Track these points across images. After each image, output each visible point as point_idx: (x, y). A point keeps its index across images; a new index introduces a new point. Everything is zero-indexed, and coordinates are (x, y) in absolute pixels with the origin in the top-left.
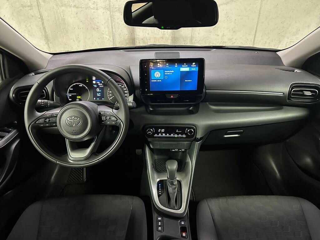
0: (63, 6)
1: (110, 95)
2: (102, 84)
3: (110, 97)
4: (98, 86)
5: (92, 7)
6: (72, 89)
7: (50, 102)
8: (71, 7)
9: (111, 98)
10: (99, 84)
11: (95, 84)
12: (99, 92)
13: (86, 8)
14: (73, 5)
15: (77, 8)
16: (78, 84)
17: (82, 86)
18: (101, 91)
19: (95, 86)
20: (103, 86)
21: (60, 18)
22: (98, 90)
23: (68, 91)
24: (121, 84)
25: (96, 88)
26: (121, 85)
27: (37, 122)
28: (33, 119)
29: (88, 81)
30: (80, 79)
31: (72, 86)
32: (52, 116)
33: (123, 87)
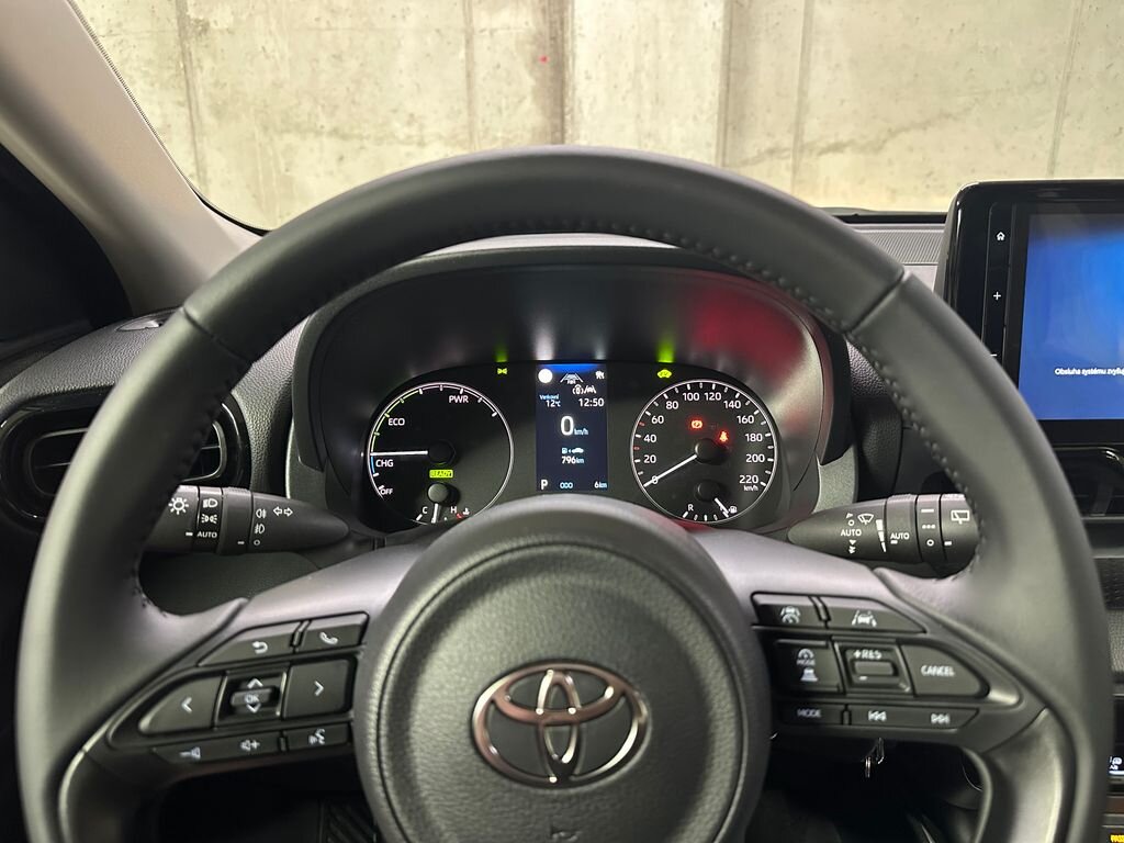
0: (288, 131)
1: (651, 459)
2: (591, 389)
3: (649, 471)
4: (570, 403)
5: (402, 137)
6: (401, 422)
7: (269, 508)
8: (318, 133)
9: (655, 479)
10: (578, 390)
11: (549, 389)
12: (572, 442)
13: (379, 141)
14: (328, 128)
15: (345, 137)
16: (441, 385)
17: (465, 399)
18: (586, 431)
19: (553, 401)
20: (599, 403)
21: (274, 175)
22: (568, 426)
23: (375, 433)
24: (720, 389)
25: (556, 414)
26: (718, 396)
27: (145, 723)
28: (110, 694)
29: (505, 371)
30: (455, 355)
31: (401, 399)
32: (299, 650)
33: (732, 405)
